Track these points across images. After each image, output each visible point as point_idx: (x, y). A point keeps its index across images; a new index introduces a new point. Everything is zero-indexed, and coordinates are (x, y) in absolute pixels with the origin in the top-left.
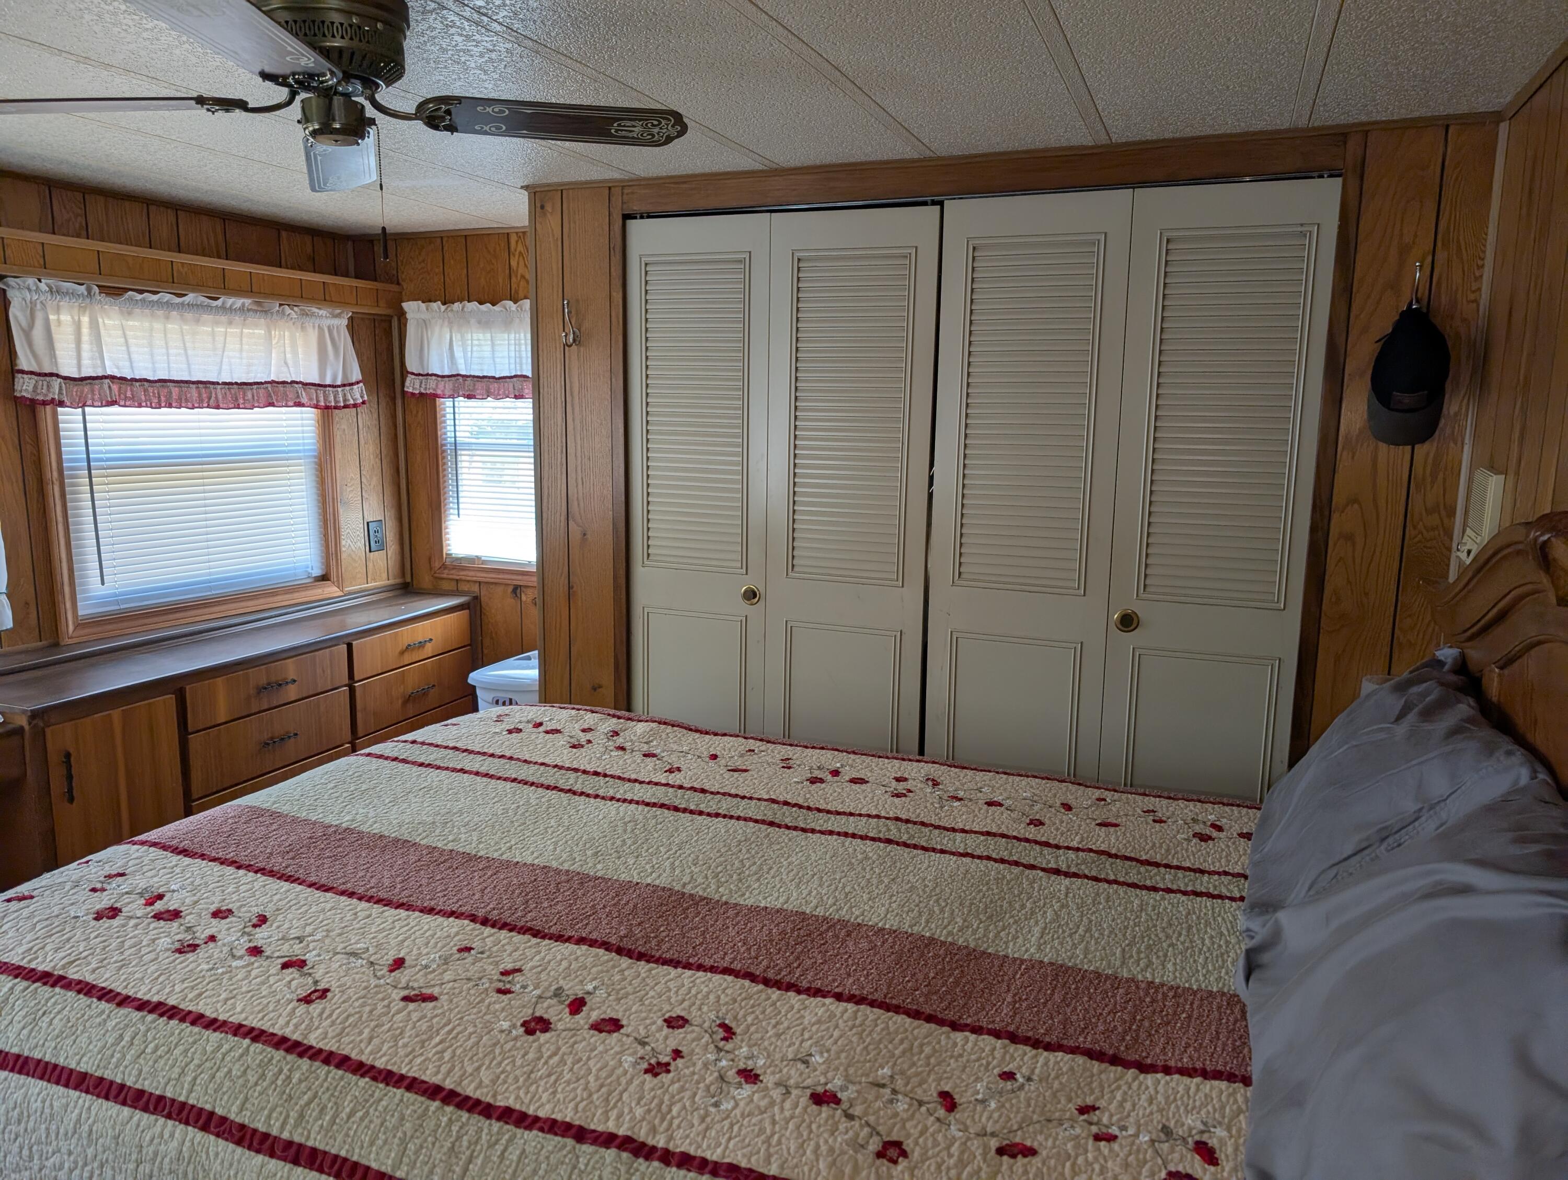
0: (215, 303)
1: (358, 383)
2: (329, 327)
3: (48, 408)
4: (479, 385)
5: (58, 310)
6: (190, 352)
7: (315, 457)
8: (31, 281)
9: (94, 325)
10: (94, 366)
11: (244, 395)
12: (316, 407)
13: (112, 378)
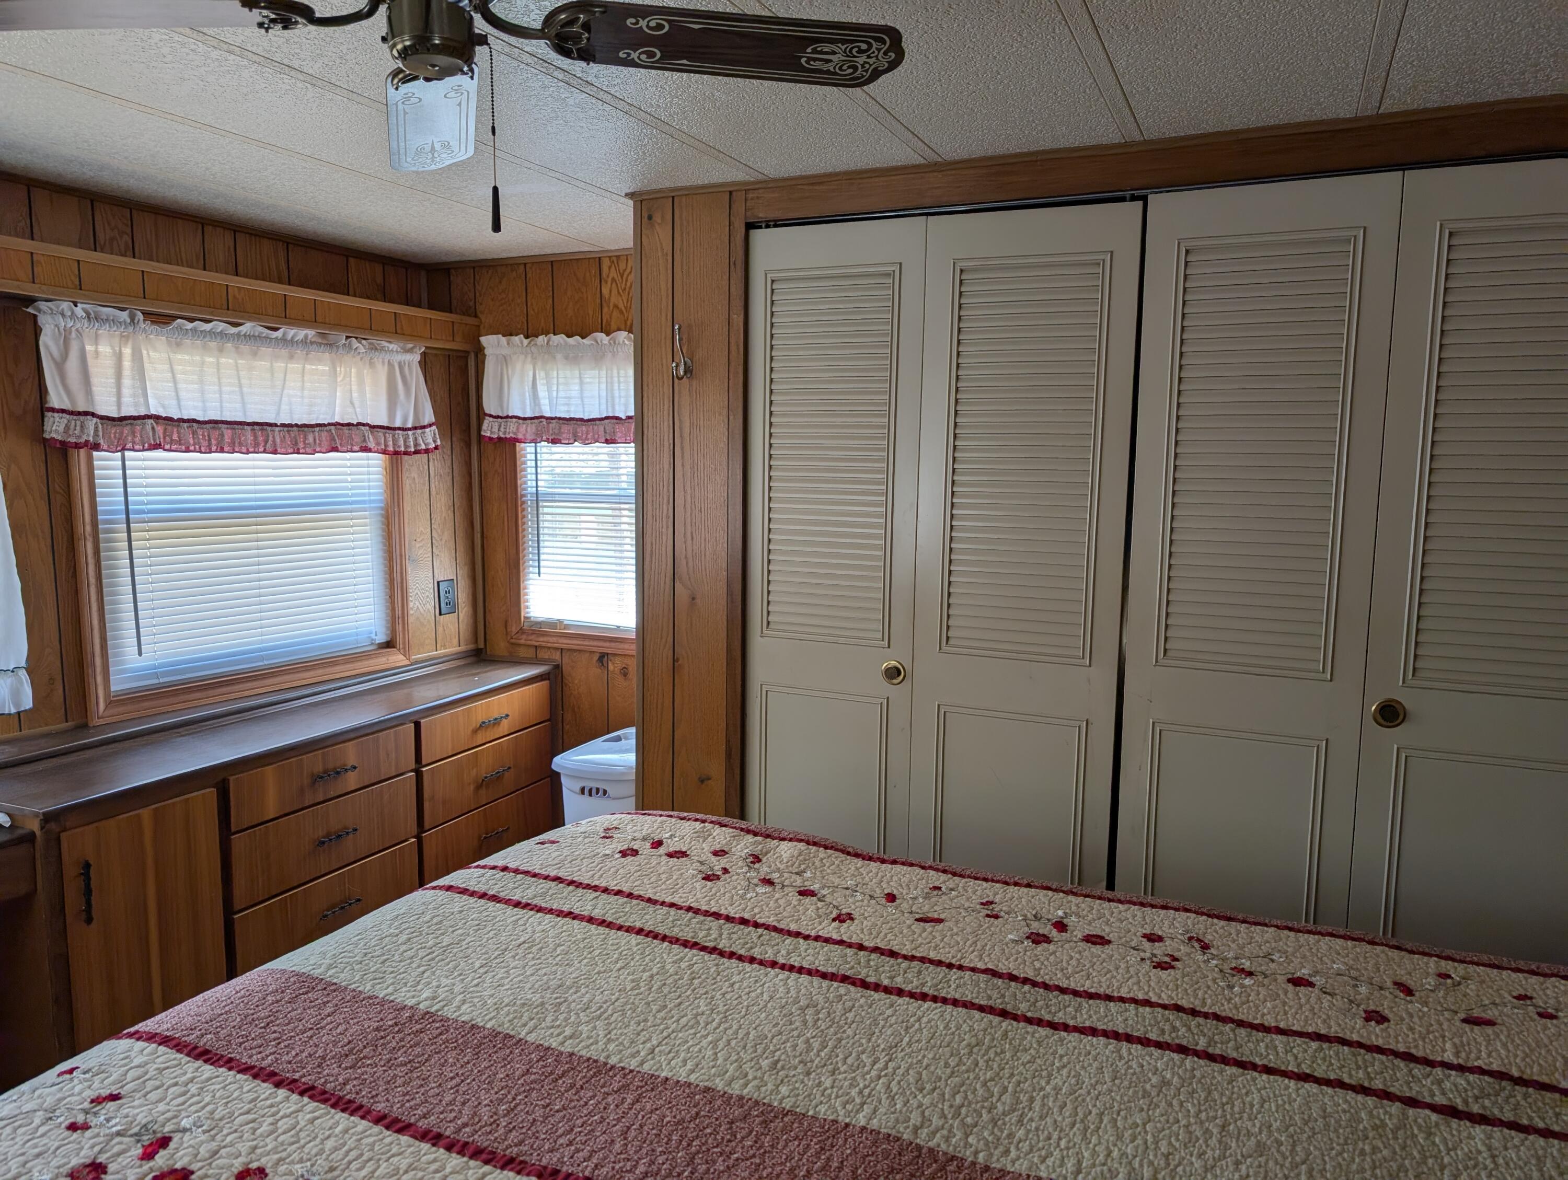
0: (275, 334)
1: (430, 425)
2: (400, 363)
3: (83, 452)
4: (565, 428)
5: (96, 340)
6: (245, 390)
7: (382, 508)
8: (65, 306)
9: (137, 357)
10: (136, 405)
11: (305, 438)
12: (384, 452)
13: (157, 418)
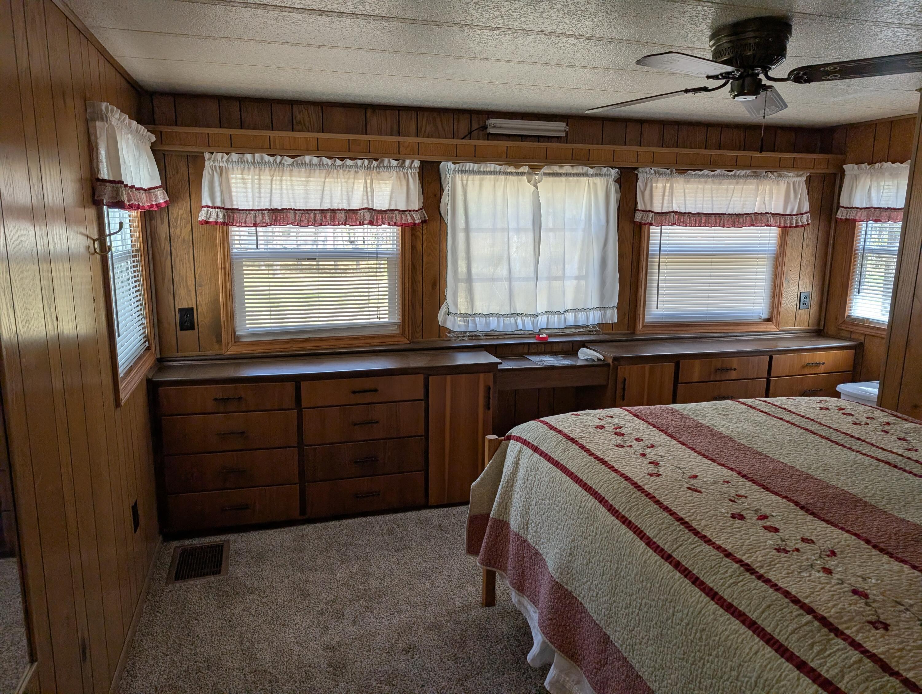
0: (730, 173)
1: (806, 213)
2: (793, 183)
3: (647, 226)
5: (657, 182)
6: (714, 199)
7: (774, 254)
8: (648, 169)
9: (672, 188)
10: (668, 207)
11: (739, 220)
12: (779, 227)
13: (676, 212)
